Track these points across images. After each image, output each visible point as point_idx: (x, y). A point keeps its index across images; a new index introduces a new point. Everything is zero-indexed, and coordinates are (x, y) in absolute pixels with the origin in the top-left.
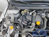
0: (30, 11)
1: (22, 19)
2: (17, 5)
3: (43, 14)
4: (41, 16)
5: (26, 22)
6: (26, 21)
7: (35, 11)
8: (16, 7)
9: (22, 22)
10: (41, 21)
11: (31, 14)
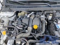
0: (28, 12)
1: (17, 23)
2: (12, 6)
3: (42, 16)
4: (40, 19)
5: (22, 26)
6: (22, 24)
7: (33, 12)
8: (10, 9)
9: (17, 27)
10: (39, 25)
11: (29, 17)
